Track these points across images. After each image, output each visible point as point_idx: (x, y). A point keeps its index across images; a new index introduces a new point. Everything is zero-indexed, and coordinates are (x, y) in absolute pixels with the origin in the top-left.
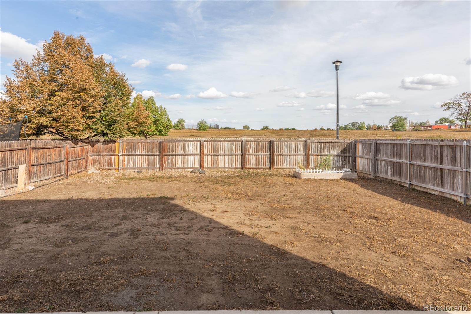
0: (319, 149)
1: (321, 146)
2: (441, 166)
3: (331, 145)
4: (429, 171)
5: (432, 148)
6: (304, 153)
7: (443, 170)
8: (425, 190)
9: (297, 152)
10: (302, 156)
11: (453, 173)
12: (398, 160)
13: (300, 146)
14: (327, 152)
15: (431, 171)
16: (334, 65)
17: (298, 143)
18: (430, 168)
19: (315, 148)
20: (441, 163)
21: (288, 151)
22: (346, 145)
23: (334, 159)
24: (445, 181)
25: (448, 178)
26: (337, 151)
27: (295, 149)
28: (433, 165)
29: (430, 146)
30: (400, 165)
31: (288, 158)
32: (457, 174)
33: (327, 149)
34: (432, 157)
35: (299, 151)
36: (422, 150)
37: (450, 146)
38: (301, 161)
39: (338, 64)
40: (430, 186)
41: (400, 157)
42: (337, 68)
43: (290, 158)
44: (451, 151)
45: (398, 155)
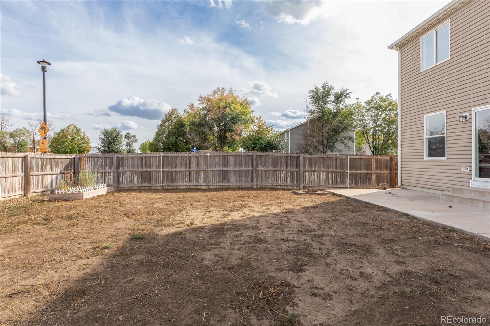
0: (40, 167)
1: (43, 163)
2: (190, 169)
3: (53, 161)
4: (179, 174)
5: (182, 158)
6: (22, 172)
7: (191, 172)
8: (176, 188)
9: (15, 173)
10: (20, 178)
11: (198, 173)
12: (148, 170)
13: (18, 163)
14: (50, 170)
15: (181, 174)
16: (40, 66)
17: (16, 159)
18: (180, 171)
19: (36, 165)
20: (190, 167)
21: (3, 171)
22: (68, 161)
23: (57, 178)
24: (192, 178)
25: (194, 176)
26: (60, 168)
27: (13, 167)
28: (183, 169)
29: (180, 157)
30: (150, 173)
31: (3, 182)
32: (201, 173)
33: (49, 166)
34: (182, 164)
35: (17, 171)
36: (174, 160)
37: (196, 156)
38: (19, 184)
39: (46, 65)
40: (180, 184)
41: (150, 166)
42: (44, 69)
43: (5, 182)
44: (196, 159)
45: (147, 165)
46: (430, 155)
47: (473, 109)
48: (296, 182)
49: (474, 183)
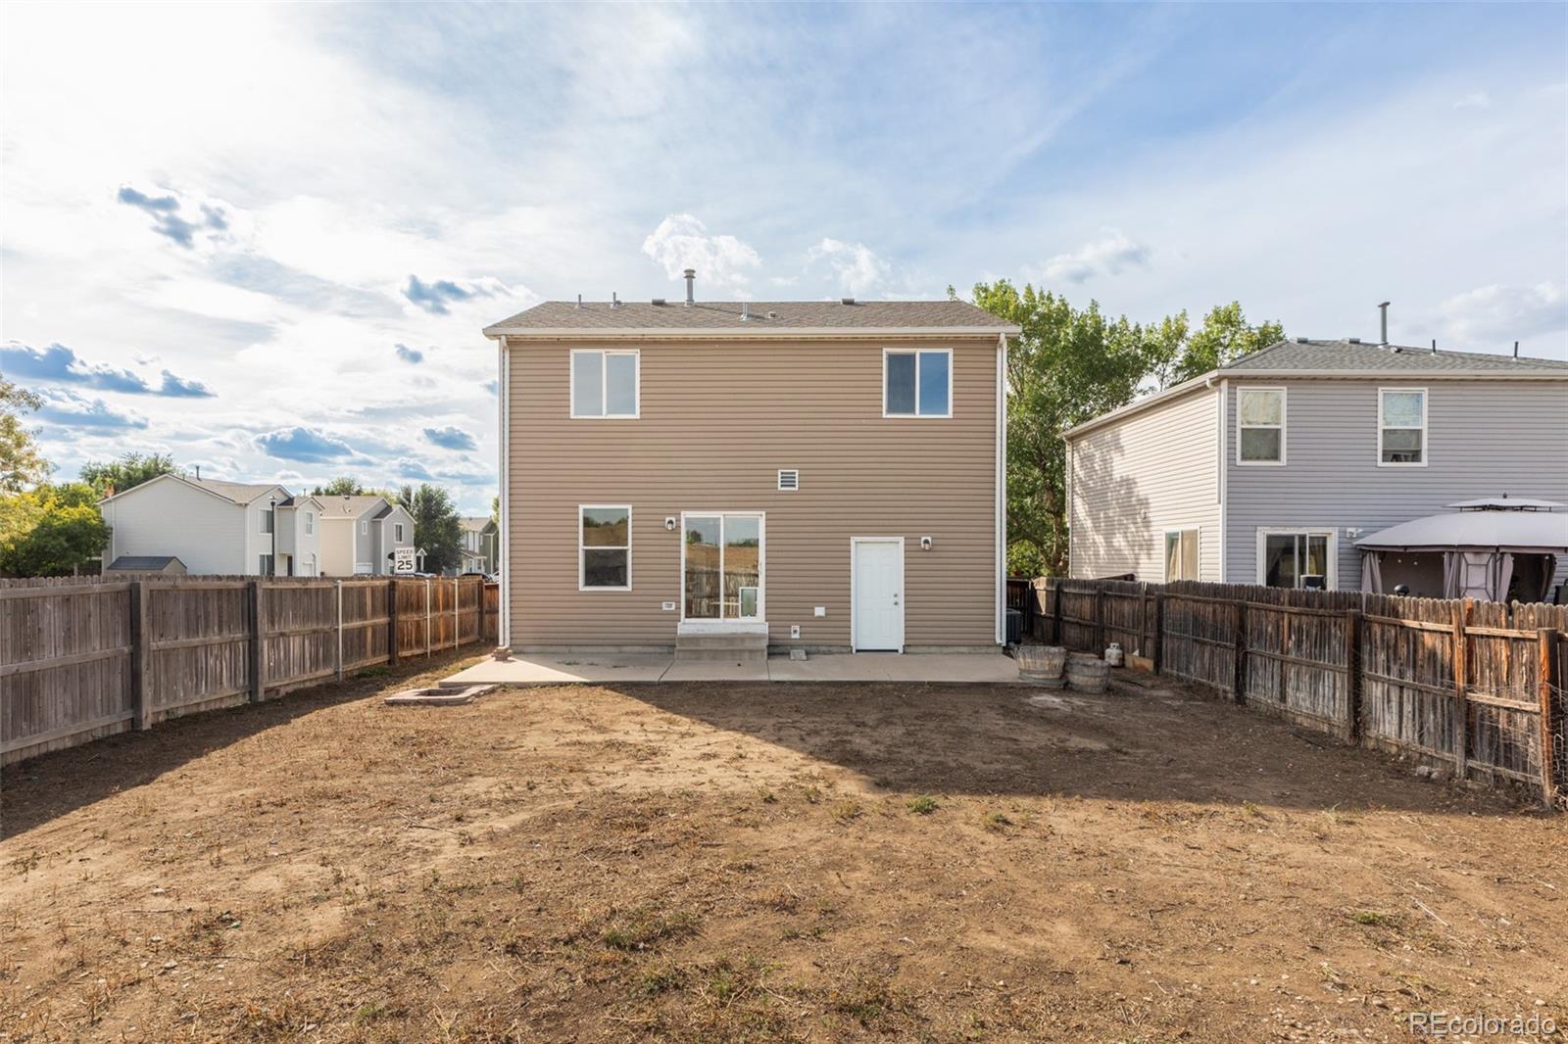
46: (588, 583)
47: (683, 513)
48: (241, 681)
49: (686, 627)
